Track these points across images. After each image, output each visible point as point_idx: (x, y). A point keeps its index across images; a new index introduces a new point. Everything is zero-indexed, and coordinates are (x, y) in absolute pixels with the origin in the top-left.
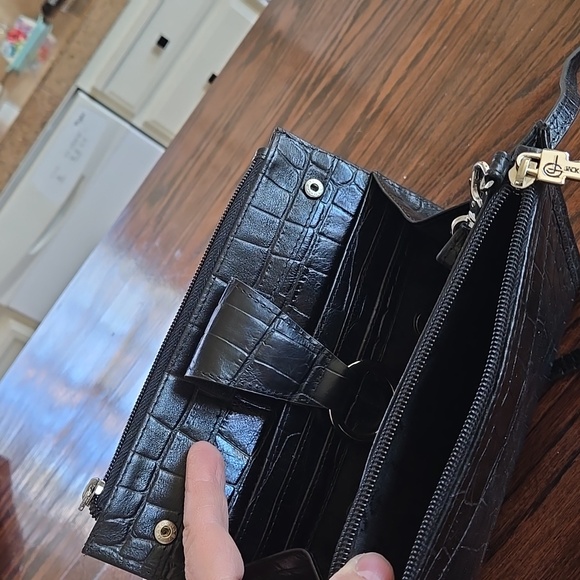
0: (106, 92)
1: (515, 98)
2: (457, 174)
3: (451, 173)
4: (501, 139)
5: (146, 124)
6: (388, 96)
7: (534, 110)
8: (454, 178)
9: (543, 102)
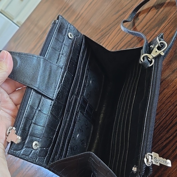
0: (5, 11)
1: (114, 15)
2: (97, 35)
3: (96, 34)
4: (109, 26)
5: (18, 22)
6: (82, 13)
7: (118, 18)
8: (96, 35)
9: (120, 16)
